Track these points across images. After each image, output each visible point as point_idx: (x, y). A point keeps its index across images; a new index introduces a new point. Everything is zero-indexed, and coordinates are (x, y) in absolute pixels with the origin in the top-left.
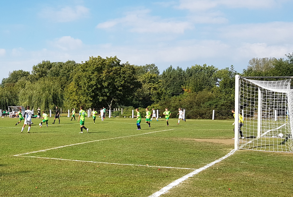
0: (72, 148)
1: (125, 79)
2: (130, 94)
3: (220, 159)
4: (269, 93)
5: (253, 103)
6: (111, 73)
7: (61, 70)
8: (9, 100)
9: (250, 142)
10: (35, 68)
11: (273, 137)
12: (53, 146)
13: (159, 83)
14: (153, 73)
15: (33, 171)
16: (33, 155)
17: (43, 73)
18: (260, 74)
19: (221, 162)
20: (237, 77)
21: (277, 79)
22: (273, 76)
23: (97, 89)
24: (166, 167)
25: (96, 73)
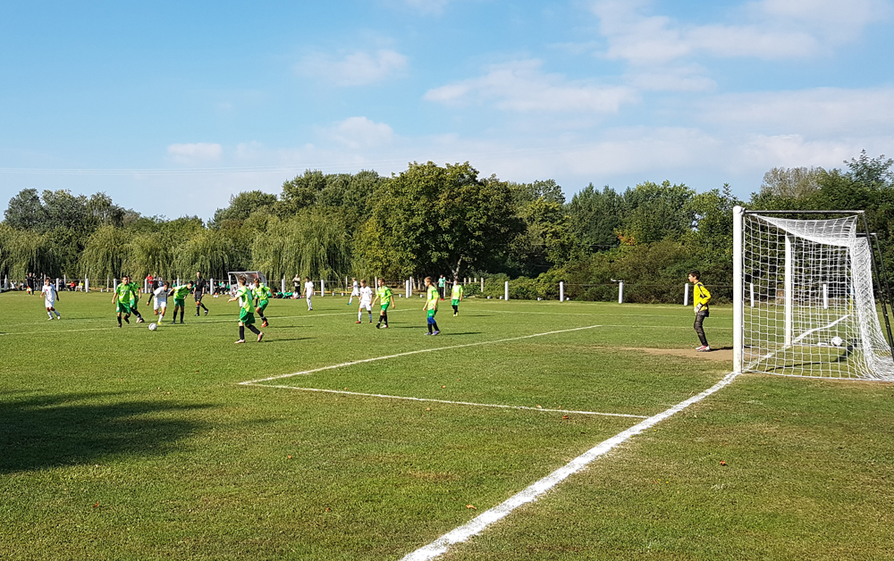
0: (370, 366)
1: (490, 214)
2: (499, 247)
3: (702, 394)
4: (809, 245)
5: (774, 269)
6: (458, 200)
7: (347, 192)
8: (231, 257)
9: (768, 356)
10: (288, 187)
11: (819, 344)
12: (328, 362)
13: (564, 221)
14: (550, 201)
15: (281, 419)
16: (282, 381)
17: (305, 197)
18: (788, 205)
19: (704, 401)
20: (737, 211)
21: (827, 216)
22: (819, 208)
23: (426, 234)
24: (581, 412)
25: (424, 199)
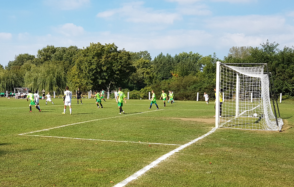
0: (73, 127)
1: (122, 64)
2: (125, 78)
3: (203, 136)
4: (245, 77)
5: (232, 86)
6: (110, 59)
7: (64, 55)
8: (15, 82)
9: (229, 121)
10: (40, 52)
11: (249, 116)
12: (57, 124)
13: (151, 68)
14: (146, 59)
15: (36, 149)
16: (37, 133)
17: (47, 57)
18: (238, 61)
19: (204, 139)
20: (218, 63)
21: (253, 66)
22: (250, 63)
23: (97, 72)
24: (156, 143)
25: (96, 58)
